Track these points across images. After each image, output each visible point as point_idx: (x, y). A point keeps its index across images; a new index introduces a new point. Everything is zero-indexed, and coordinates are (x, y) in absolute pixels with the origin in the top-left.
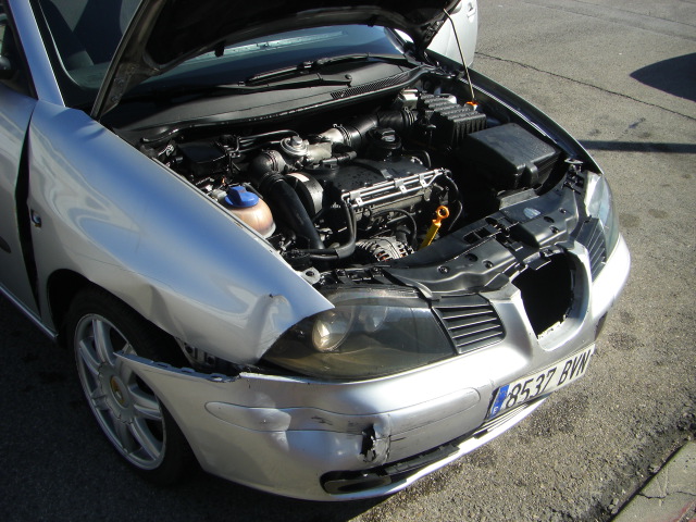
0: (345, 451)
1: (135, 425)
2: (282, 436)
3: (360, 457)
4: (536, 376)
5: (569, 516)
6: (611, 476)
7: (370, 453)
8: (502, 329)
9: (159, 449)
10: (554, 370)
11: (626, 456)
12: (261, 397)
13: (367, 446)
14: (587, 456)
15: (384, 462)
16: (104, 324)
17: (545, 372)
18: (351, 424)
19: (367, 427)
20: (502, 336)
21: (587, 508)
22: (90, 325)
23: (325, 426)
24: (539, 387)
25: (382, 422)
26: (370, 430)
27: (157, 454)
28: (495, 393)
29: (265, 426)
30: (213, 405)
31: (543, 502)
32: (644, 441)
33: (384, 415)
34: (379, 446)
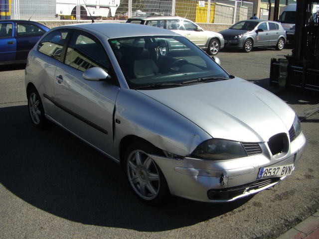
0: (215, 183)
1: (149, 185)
2: (196, 177)
3: (219, 184)
4: (273, 168)
5: (287, 220)
6: (302, 211)
7: (222, 182)
8: (261, 150)
9: (156, 192)
10: (279, 168)
11: (308, 207)
12: (191, 165)
13: (221, 180)
14: (294, 206)
15: (226, 187)
16: (140, 153)
17: (276, 168)
18: (217, 174)
19: (221, 174)
20: (261, 153)
21: (293, 219)
22: (134, 155)
23: (209, 175)
24: (274, 172)
25: (226, 172)
26: (223, 175)
27: (155, 193)
28: (260, 169)
29: (191, 174)
30: (177, 168)
31: (278, 217)
32: (314, 203)
33: (227, 171)
34: (225, 180)
